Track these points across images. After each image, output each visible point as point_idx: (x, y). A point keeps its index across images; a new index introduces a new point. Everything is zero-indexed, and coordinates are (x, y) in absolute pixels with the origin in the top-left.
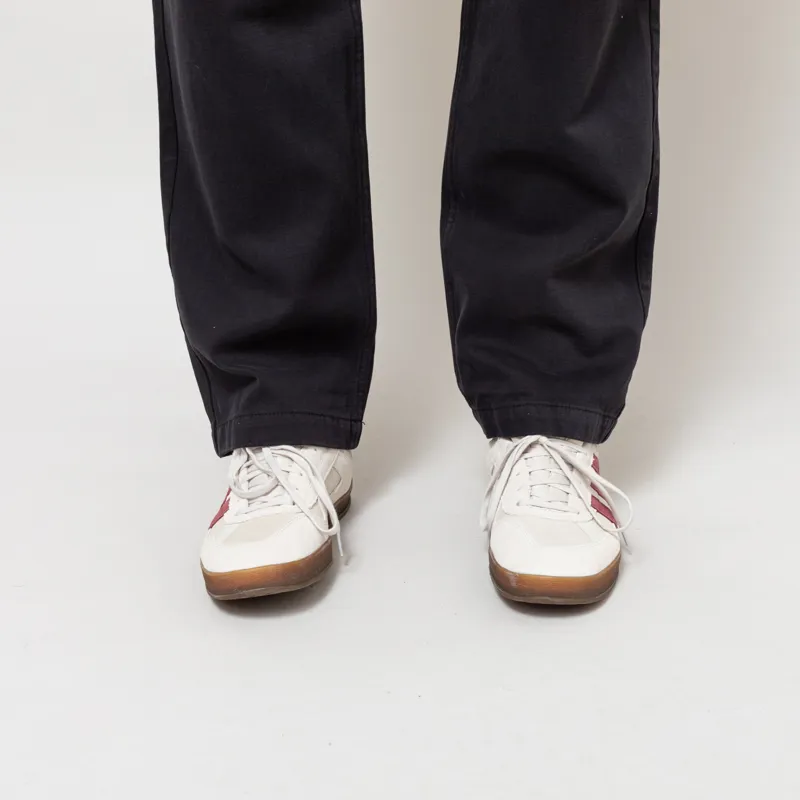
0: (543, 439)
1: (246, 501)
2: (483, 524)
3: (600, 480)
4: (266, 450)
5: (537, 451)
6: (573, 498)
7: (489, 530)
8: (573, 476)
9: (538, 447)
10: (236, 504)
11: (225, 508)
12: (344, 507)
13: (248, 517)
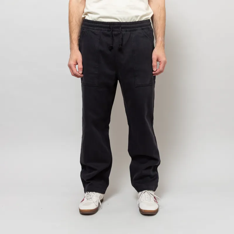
0: (147, 191)
1: (86, 199)
2: (138, 203)
3: (155, 196)
4: (91, 192)
5: (146, 193)
6: (152, 198)
7: (139, 204)
8: (152, 196)
9: (146, 192)
10: (85, 199)
11: (83, 200)
12: (102, 201)
13: (86, 202)
